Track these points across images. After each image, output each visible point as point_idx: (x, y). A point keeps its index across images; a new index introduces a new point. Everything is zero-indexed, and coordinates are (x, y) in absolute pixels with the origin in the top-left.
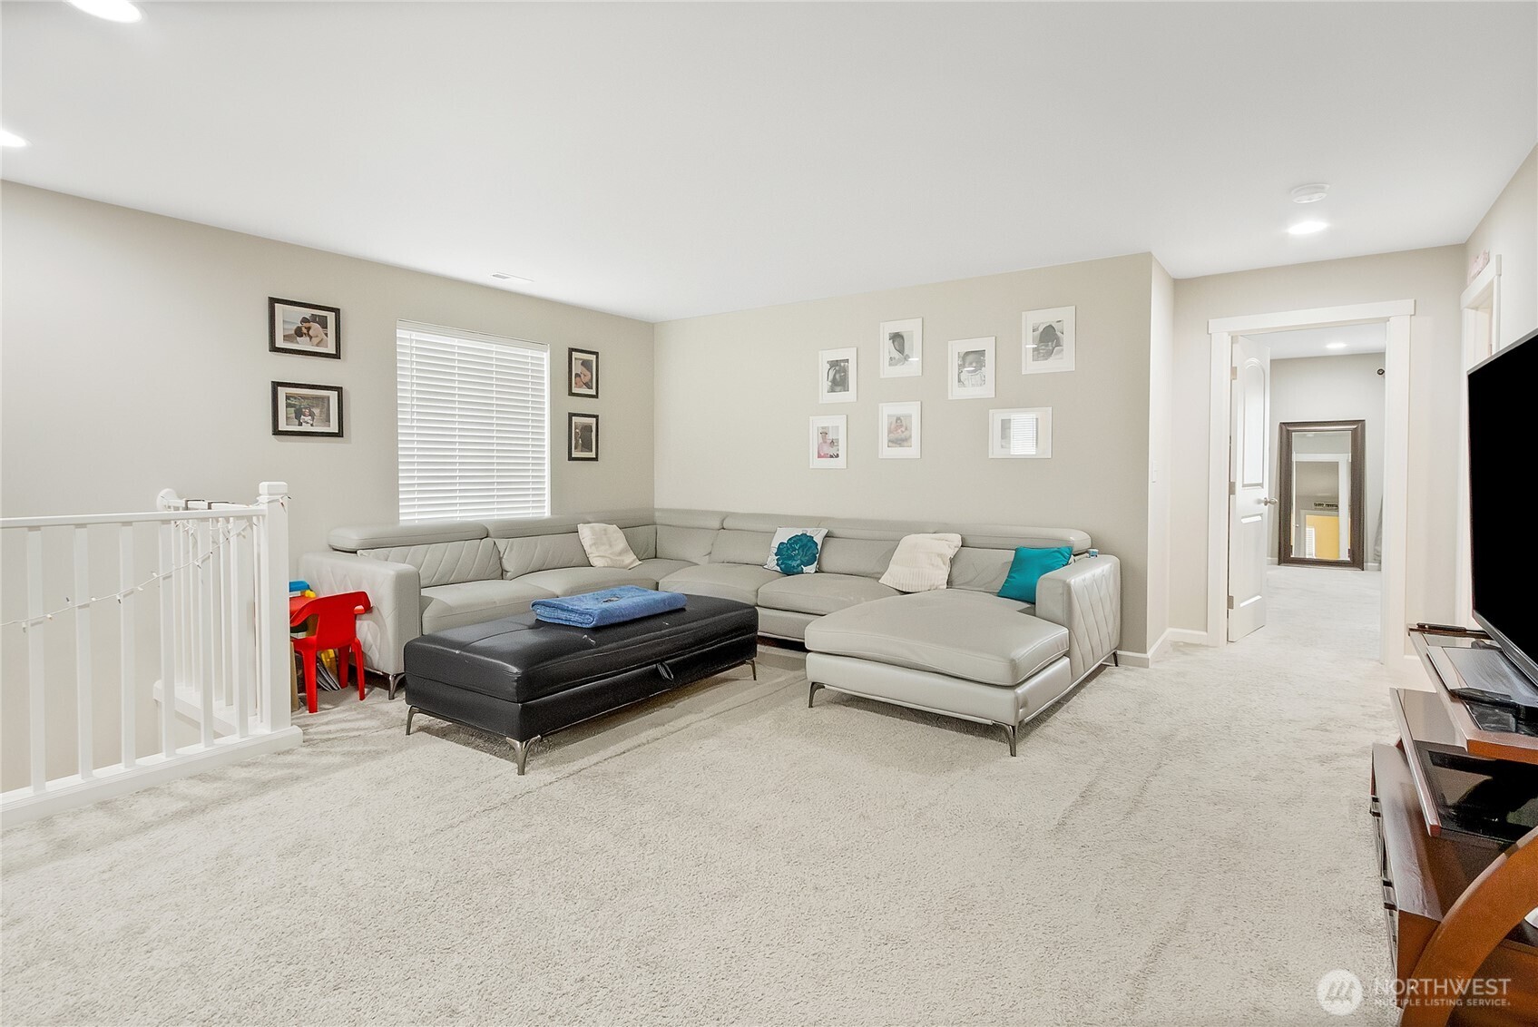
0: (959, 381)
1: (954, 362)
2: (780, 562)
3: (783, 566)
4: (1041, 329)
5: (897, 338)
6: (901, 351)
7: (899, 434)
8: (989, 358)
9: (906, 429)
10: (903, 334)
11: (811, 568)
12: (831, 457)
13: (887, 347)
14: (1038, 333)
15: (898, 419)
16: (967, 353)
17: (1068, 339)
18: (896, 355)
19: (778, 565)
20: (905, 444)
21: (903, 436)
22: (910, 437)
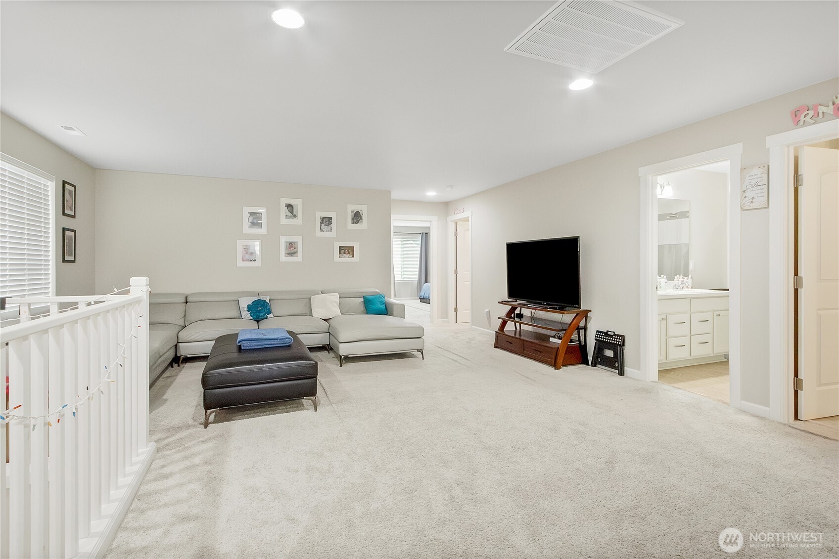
0: (321, 229)
1: (318, 221)
2: (252, 314)
3: (255, 316)
4: (355, 212)
5: (289, 206)
6: (292, 212)
7: (292, 250)
8: (334, 221)
9: (295, 248)
10: (293, 205)
11: (271, 316)
12: (251, 261)
13: (284, 211)
14: (353, 213)
15: (290, 243)
16: (324, 218)
17: (365, 217)
18: (290, 214)
19: (251, 316)
20: (295, 255)
21: (293, 251)
22: (297, 251)
